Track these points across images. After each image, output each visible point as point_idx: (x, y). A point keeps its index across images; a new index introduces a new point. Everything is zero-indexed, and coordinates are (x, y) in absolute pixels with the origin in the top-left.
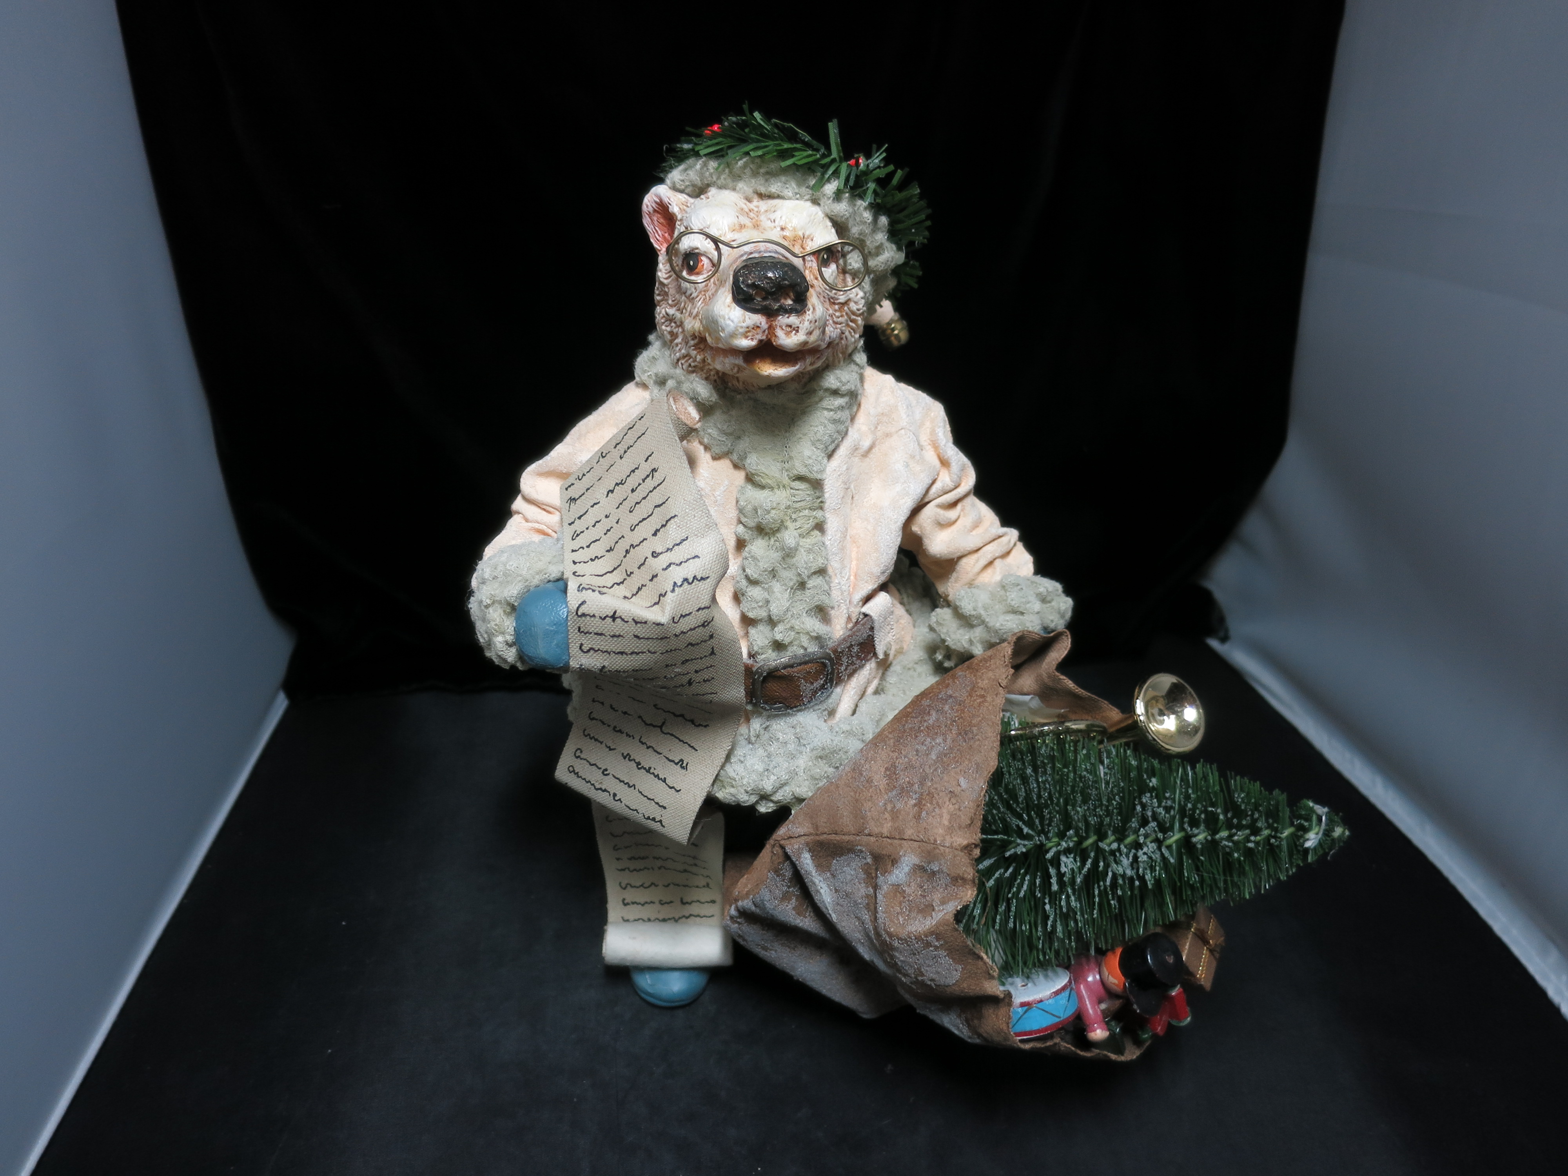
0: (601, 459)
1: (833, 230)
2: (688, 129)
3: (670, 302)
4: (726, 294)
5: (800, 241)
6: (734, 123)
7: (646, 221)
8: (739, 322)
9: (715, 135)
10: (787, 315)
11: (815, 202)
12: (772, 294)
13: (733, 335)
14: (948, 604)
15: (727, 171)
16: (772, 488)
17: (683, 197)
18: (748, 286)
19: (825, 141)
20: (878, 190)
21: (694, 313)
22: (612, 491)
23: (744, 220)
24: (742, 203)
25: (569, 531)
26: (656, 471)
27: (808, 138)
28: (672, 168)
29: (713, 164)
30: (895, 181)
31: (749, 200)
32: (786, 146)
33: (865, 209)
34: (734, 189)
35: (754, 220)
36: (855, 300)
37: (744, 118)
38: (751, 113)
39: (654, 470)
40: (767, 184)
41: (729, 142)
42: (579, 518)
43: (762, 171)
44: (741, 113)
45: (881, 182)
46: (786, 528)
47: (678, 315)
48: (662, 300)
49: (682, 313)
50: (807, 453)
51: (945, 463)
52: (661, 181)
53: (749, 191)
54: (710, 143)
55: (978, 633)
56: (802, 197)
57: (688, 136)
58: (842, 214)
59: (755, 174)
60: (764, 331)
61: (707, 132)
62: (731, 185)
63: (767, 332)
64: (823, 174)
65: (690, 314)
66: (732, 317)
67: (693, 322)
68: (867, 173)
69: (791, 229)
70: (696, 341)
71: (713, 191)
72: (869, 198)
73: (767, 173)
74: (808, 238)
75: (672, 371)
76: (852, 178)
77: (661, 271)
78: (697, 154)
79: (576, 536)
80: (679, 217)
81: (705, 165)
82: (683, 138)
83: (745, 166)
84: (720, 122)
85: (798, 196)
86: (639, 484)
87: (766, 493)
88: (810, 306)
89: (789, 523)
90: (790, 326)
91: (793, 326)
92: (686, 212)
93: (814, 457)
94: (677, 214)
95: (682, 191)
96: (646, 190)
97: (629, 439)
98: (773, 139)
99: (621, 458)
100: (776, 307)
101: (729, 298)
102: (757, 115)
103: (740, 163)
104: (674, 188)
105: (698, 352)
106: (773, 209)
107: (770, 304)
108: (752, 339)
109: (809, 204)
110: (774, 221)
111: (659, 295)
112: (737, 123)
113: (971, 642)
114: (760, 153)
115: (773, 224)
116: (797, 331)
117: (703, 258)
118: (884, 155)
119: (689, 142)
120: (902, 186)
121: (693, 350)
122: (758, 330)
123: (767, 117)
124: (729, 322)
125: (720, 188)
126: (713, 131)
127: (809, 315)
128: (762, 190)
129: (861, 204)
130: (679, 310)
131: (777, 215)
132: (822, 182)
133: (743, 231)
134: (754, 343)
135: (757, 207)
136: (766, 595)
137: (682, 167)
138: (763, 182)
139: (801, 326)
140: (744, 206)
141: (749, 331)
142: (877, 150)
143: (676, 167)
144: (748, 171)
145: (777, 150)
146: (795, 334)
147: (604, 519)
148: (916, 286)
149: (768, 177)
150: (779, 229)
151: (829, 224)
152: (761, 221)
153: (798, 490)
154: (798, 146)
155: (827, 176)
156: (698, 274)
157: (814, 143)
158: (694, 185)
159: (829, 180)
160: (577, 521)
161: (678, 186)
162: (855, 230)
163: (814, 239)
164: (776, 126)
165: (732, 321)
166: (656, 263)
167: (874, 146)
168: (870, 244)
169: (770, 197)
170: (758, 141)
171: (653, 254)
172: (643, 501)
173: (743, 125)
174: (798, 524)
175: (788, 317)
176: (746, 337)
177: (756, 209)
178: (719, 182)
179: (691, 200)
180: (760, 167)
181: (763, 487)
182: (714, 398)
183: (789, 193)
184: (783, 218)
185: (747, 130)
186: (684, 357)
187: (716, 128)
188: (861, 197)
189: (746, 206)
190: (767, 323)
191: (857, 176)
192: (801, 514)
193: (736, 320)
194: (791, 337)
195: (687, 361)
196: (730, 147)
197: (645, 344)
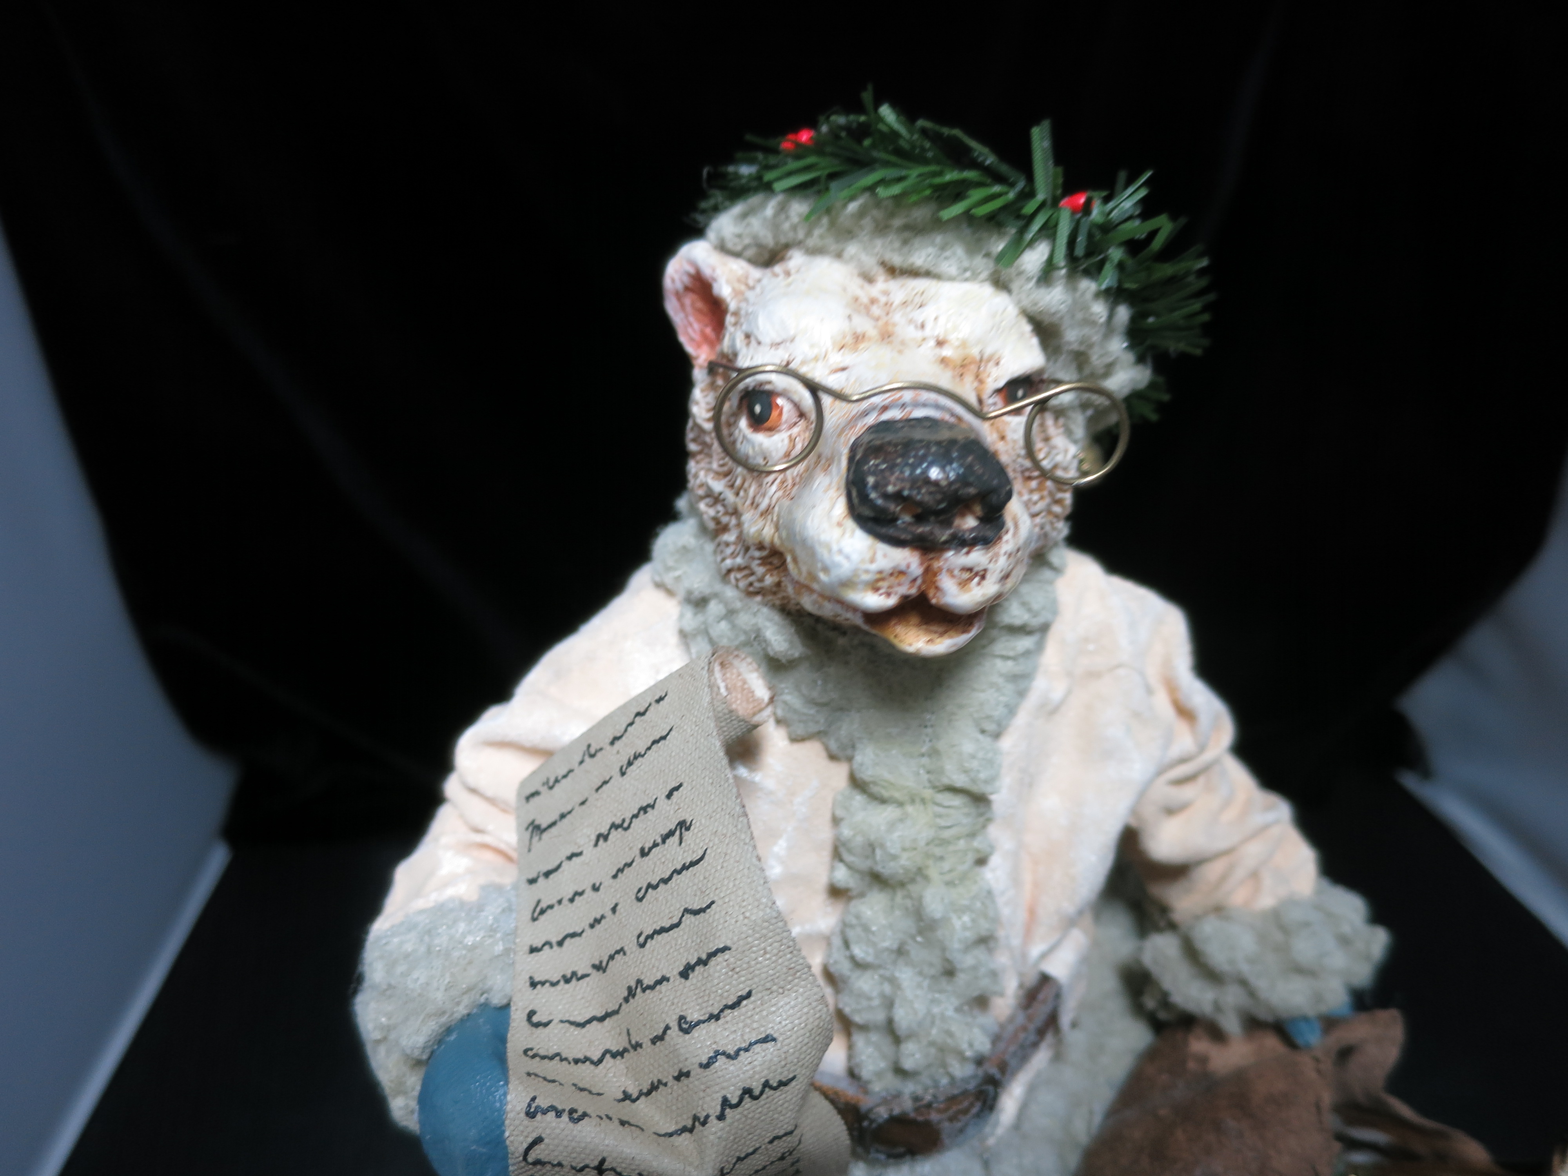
0: (587, 758)
1: (1035, 341)
2: (749, 137)
3: (715, 466)
4: (833, 493)
5: (973, 368)
6: (842, 128)
7: (671, 307)
8: (863, 561)
9: (800, 152)
10: (965, 550)
11: (1000, 283)
12: (938, 513)
13: (848, 583)
14: (1172, 926)
15: (825, 220)
16: (900, 804)
17: (738, 267)
18: (886, 496)
19: (1025, 166)
20: (1130, 262)
21: (764, 505)
22: (606, 837)
23: (863, 324)
24: (856, 287)
25: (529, 896)
26: (688, 829)
27: (990, 159)
28: (717, 209)
29: (799, 208)
30: (1157, 243)
31: (869, 279)
32: (951, 176)
33: (1098, 295)
34: (839, 255)
35: (880, 323)
36: (1065, 464)
37: (862, 118)
38: (877, 106)
39: (683, 825)
40: (906, 249)
41: (826, 165)
42: (547, 874)
43: (897, 222)
44: (857, 107)
45: (1134, 247)
46: (926, 878)
47: (730, 496)
48: (700, 452)
49: (737, 494)
50: (968, 747)
51: (1185, 712)
52: (697, 232)
53: (870, 261)
54: (793, 165)
55: (1232, 997)
56: (974, 277)
57: (747, 150)
58: (1053, 310)
59: (881, 229)
60: (915, 580)
61: (786, 144)
62: (833, 247)
63: (919, 581)
64: (1022, 231)
65: (754, 505)
66: (847, 550)
67: (760, 523)
68: (1107, 228)
69: (957, 343)
70: (764, 553)
71: (796, 259)
72: (1109, 278)
73: (906, 227)
74: (989, 360)
75: (718, 587)
76: (1081, 239)
77: (697, 403)
78: (767, 188)
79: (539, 912)
80: (732, 306)
81: (782, 208)
82: (739, 155)
83: (861, 213)
84: (813, 124)
85: (968, 274)
86: (655, 845)
87: (889, 812)
88: (1009, 524)
89: (933, 872)
90: (970, 570)
91: (976, 570)
92: (746, 300)
93: (981, 755)
94: (728, 300)
95: (737, 255)
96: (669, 248)
97: (638, 739)
98: (922, 160)
99: (623, 774)
100: (944, 538)
101: (840, 507)
102: (887, 112)
103: (853, 207)
104: (722, 248)
105: (768, 571)
106: (918, 300)
107: (931, 533)
108: (888, 594)
109: (987, 290)
110: (923, 326)
111: (694, 440)
112: (847, 128)
113: (1218, 1007)
114: (896, 190)
115: (919, 334)
116: (983, 577)
117: (780, 401)
118: (1143, 193)
119: (750, 161)
120: (1170, 252)
121: (760, 565)
122: (903, 579)
123: (908, 112)
124: (838, 558)
125: (815, 252)
126: (798, 145)
127: (1008, 543)
128: (897, 260)
129: (1088, 286)
130: (732, 486)
131: (927, 314)
132: (1018, 246)
133: (862, 346)
134: (891, 602)
135: (886, 293)
136: (887, 988)
137: (737, 209)
138: (897, 244)
139: (991, 566)
140: (859, 293)
141: (883, 579)
142: (1128, 184)
143: (725, 208)
144: (867, 222)
145: (931, 186)
146: (979, 584)
147: (589, 893)
148: (1154, 417)
149: (906, 234)
150: (932, 343)
151: (1028, 328)
152: (894, 325)
153: (949, 807)
154: (970, 175)
155: (1029, 236)
156: (772, 430)
157: (1004, 169)
158: (760, 246)
159: (1031, 244)
160: (541, 880)
161: (730, 245)
162: (1071, 336)
163: (1002, 362)
164: (924, 132)
165: (848, 557)
166: (687, 384)
167: (1122, 176)
168: (1096, 360)
169: (913, 273)
170: (887, 164)
171: (684, 362)
172: (662, 886)
173: (860, 133)
174: (946, 866)
175: (968, 553)
176: (876, 589)
177: (883, 299)
178: (811, 242)
179: (755, 273)
180: (892, 215)
181: (883, 801)
182: (798, 651)
183: (949, 267)
184: (942, 321)
185: (867, 142)
186: (740, 569)
187: (805, 136)
188: (1094, 272)
189: (865, 292)
190: (922, 564)
191: (1090, 236)
192: (951, 848)
193: (855, 557)
194: (970, 590)
195: (746, 576)
196: (833, 176)
197: (670, 516)
